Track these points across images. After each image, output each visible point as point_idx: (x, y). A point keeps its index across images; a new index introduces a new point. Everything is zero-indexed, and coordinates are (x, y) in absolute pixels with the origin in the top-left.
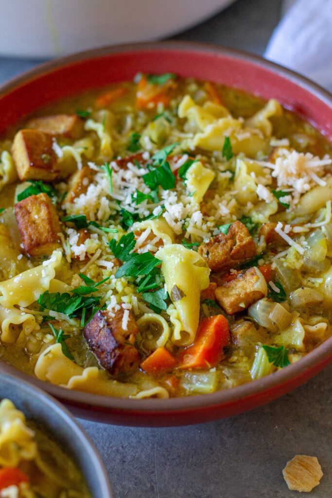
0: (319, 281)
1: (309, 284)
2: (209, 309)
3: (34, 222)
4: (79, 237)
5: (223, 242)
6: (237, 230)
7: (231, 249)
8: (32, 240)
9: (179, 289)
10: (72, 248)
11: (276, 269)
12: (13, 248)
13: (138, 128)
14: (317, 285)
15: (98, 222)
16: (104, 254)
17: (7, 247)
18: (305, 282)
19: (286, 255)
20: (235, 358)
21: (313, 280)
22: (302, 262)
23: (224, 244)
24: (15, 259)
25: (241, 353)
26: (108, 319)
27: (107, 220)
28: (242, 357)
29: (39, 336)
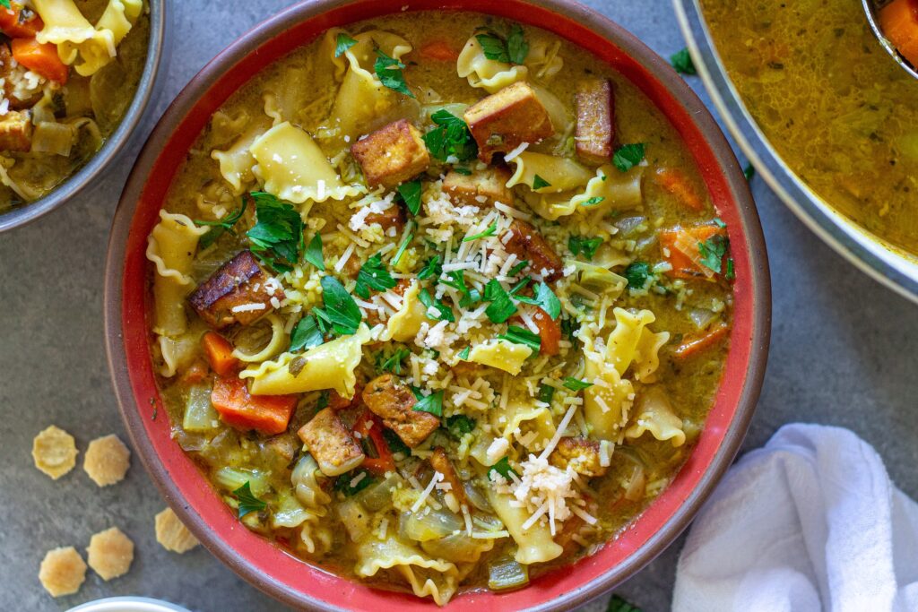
0: (382, 534)
1: (376, 522)
2: (315, 401)
3: (384, 153)
4: (379, 214)
5: (402, 406)
6: (421, 422)
7: (393, 420)
8: (363, 154)
9: (302, 368)
10: (366, 208)
11: (384, 478)
12: (358, 126)
13: (618, 244)
14: (375, 532)
15: (420, 230)
16: (365, 252)
17: (356, 119)
18: (378, 516)
19: (413, 488)
20: (245, 445)
21: (384, 526)
22: (403, 509)
23: (398, 410)
24: (343, 134)
25: (254, 451)
26: (247, 284)
27: (428, 242)
28: (249, 454)
29: (226, 197)
